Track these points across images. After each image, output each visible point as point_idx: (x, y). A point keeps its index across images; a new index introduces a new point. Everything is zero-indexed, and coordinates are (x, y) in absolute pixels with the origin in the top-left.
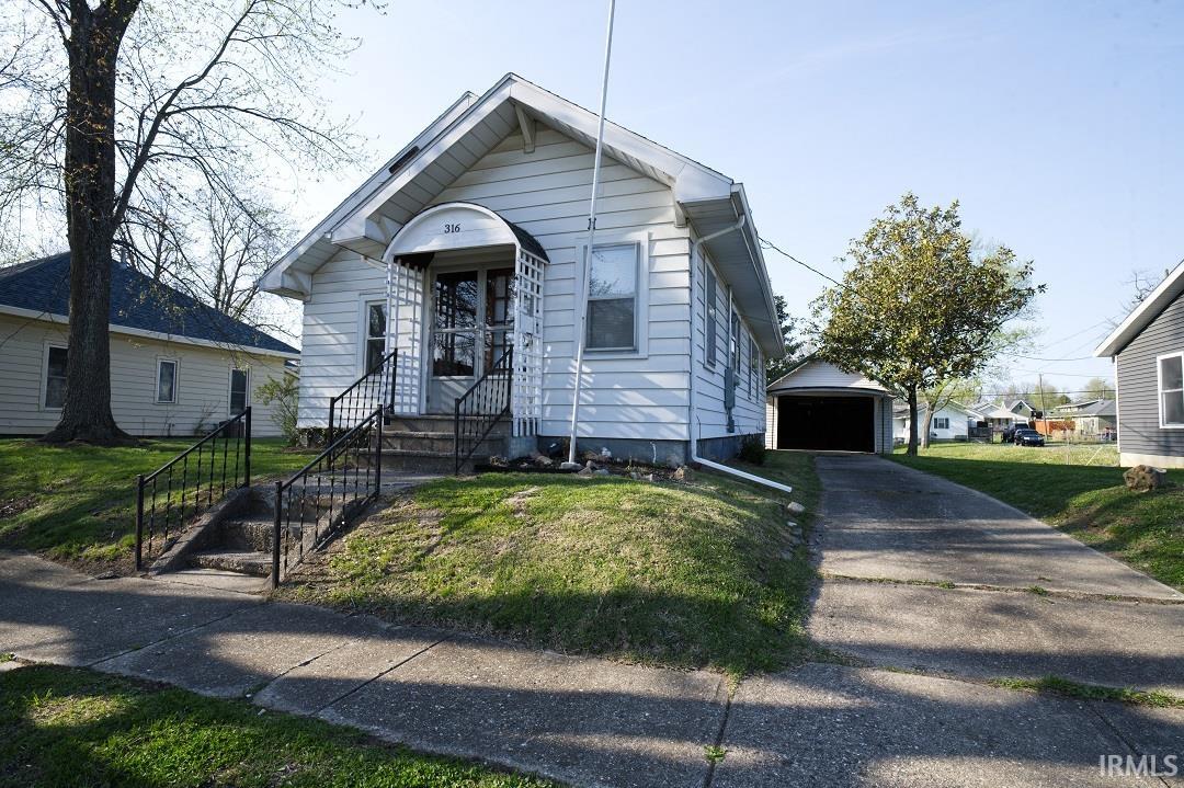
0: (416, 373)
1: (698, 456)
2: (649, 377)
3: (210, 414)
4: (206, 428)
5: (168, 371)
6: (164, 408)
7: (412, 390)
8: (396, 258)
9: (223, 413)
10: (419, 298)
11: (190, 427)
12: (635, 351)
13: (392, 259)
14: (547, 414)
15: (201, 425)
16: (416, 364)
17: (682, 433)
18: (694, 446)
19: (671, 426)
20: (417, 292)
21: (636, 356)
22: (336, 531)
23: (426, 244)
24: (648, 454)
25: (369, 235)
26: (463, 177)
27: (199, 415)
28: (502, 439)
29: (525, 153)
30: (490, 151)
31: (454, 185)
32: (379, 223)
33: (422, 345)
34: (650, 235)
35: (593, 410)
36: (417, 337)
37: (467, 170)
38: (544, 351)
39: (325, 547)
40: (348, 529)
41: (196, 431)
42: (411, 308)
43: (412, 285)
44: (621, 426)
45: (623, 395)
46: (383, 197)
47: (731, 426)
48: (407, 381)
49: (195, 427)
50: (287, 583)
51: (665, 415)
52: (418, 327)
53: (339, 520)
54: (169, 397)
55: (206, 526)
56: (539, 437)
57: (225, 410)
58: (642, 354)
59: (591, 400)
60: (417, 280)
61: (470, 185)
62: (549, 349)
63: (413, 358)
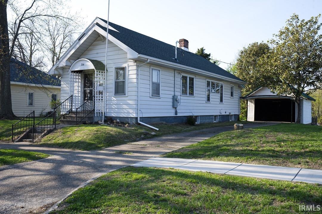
0: (80, 100)
1: (140, 121)
2: (128, 101)
3: (45, 109)
4: (44, 114)
5: (31, 96)
6: (30, 108)
7: (78, 105)
8: (72, 72)
9: (49, 109)
10: (80, 80)
11: (39, 114)
12: (125, 95)
13: (71, 72)
14: (107, 111)
15: (42, 113)
16: (80, 98)
17: (134, 115)
18: (139, 119)
19: (132, 114)
20: (79, 79)
21: (124, 96)
22: (45, 135)
23: (78, 68)
24: (128, 121)
25: (67, 64)
26: (89, 48)
27: (41, 110)
28: (92, 117)
29: (102, 42)
30: (95, 41)
31: (87, 50)
32: (70, 61)
33: (81, 93)
34: (128, 64)
35: (116, 110)
36: (80, 91)
37: (90, 46)
38: (107, 94)
39: (43, 137)
40: (47, 134)
41: (41, 115)
42: (78, 83)
43: (77, 77)
44: (122, 114)
45: (123, 106)
46: (69, 56)
47: (176, 113)
48: (77, 102)
49: (40, 114)
50: (34, 142)
51: (131, 111)
52: (80, 88)
53: (46, 133)
54: (31, 104)
55: (25, 134)
56: (106, 117)
57: (50, 108)
58: (126, 95)
59: (116, 107)
60: (79, 76)
61: (91, 50)
62: (108, 94)
63: (78, 96)
